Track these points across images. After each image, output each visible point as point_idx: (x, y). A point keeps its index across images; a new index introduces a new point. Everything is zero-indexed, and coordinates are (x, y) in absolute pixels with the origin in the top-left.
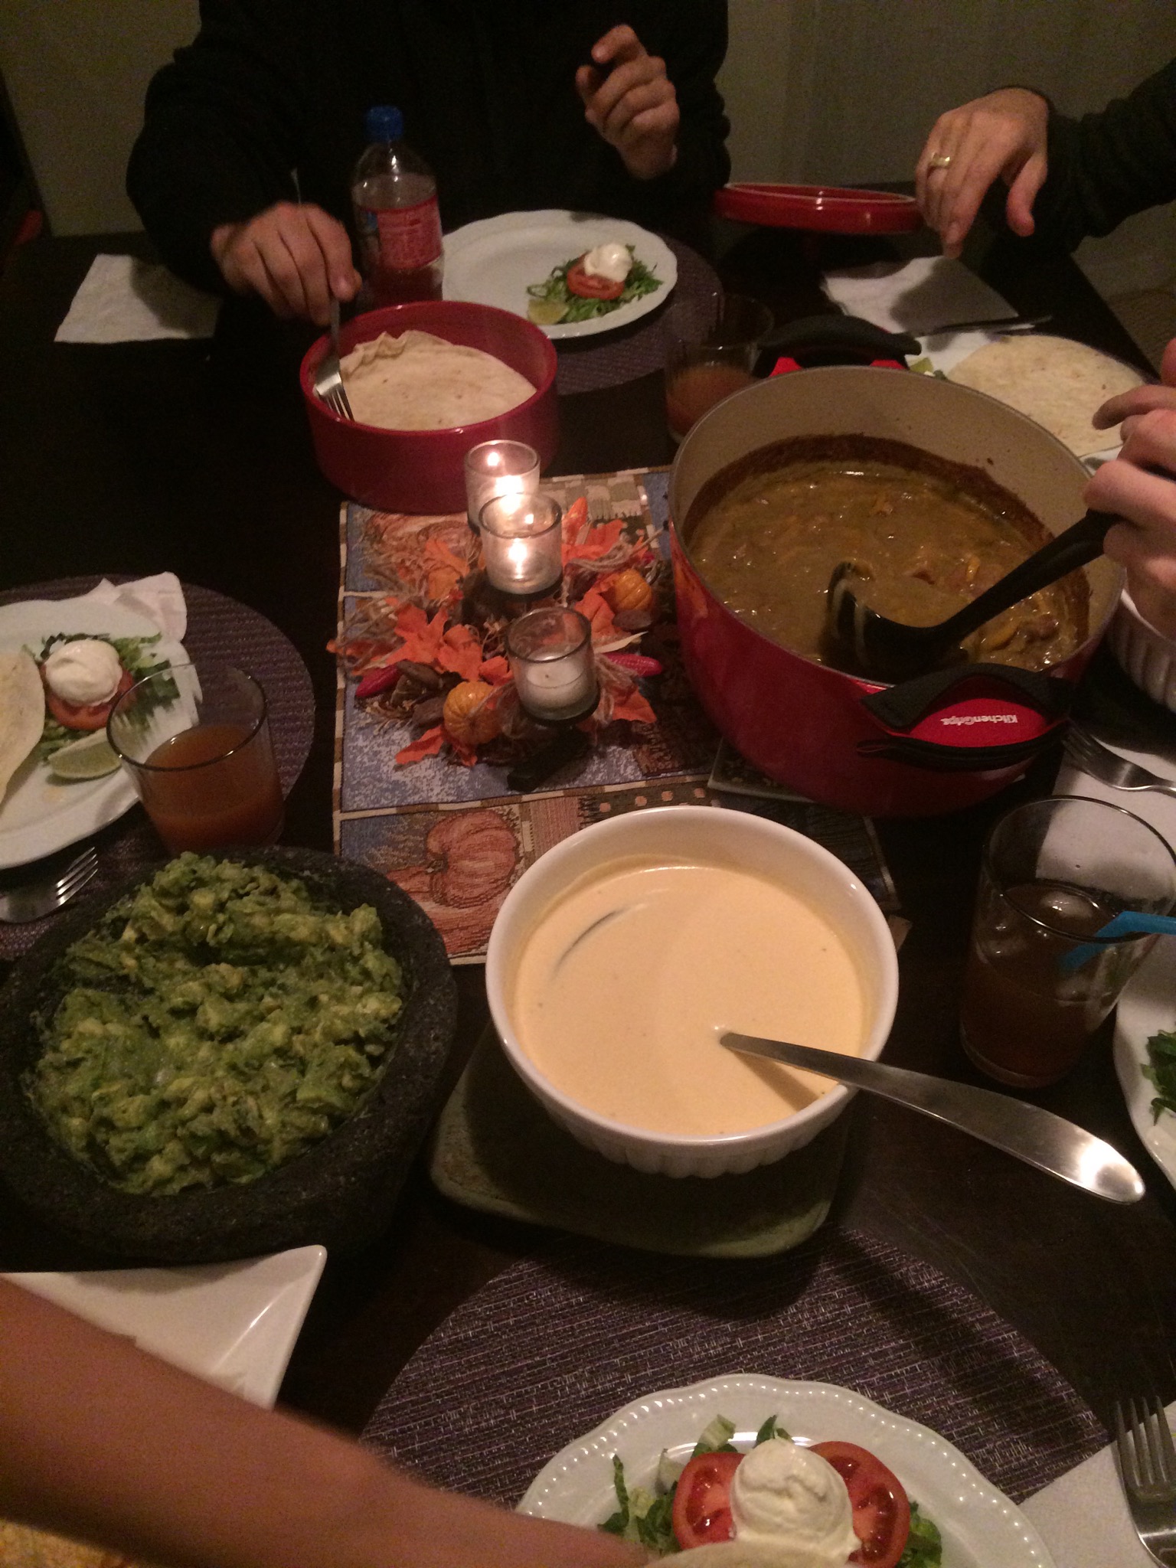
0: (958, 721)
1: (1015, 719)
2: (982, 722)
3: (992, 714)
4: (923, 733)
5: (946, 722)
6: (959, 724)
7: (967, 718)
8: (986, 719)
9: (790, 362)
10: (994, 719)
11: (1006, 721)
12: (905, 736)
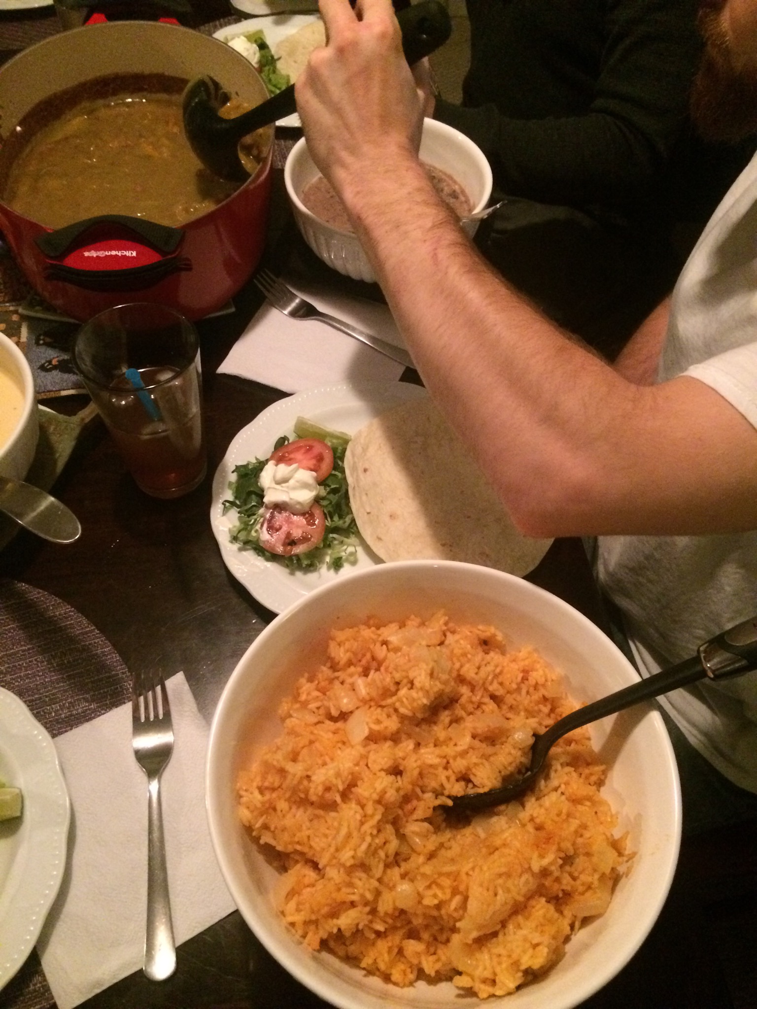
0: (94, 254)
1: (134, 254)
2: (111, 255)
3: (118, 250)
4: (70, 261)
5: (86, 254)
6: (95, 256)
7: (101, 252)
8: (114, 253)
9: (103, 17)
10: (119, 254)
11: (127, 255)
12: (58, 263)
